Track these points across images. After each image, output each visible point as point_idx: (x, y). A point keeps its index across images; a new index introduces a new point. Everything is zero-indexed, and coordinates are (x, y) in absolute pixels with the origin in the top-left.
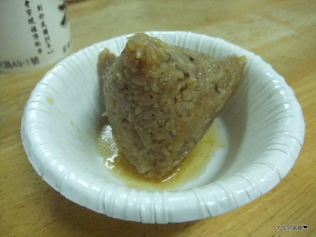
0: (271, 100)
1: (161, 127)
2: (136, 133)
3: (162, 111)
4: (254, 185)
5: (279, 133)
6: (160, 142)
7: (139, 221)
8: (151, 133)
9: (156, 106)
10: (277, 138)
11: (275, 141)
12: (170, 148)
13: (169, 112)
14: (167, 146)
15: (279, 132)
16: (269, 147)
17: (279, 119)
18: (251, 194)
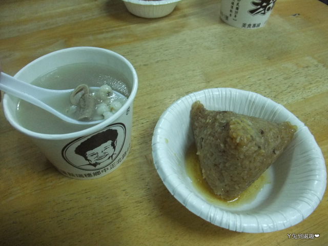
0: (308, 163)
1: (238, 174)
2: (222, 174)
3: (241, 166)
4: (288, 220)
5: (308, 191)
6: (235, 182)
7: (227, 228)
8: (231, 176)
9: (239, 164)
10: (306, 193)
11: (305, 195)
12: (240, 185)
13: (246, 168)
14: (238, 184)
15: (309, 189)
16: (301, 199)
17: (310, 180)
18: (286, 225)
